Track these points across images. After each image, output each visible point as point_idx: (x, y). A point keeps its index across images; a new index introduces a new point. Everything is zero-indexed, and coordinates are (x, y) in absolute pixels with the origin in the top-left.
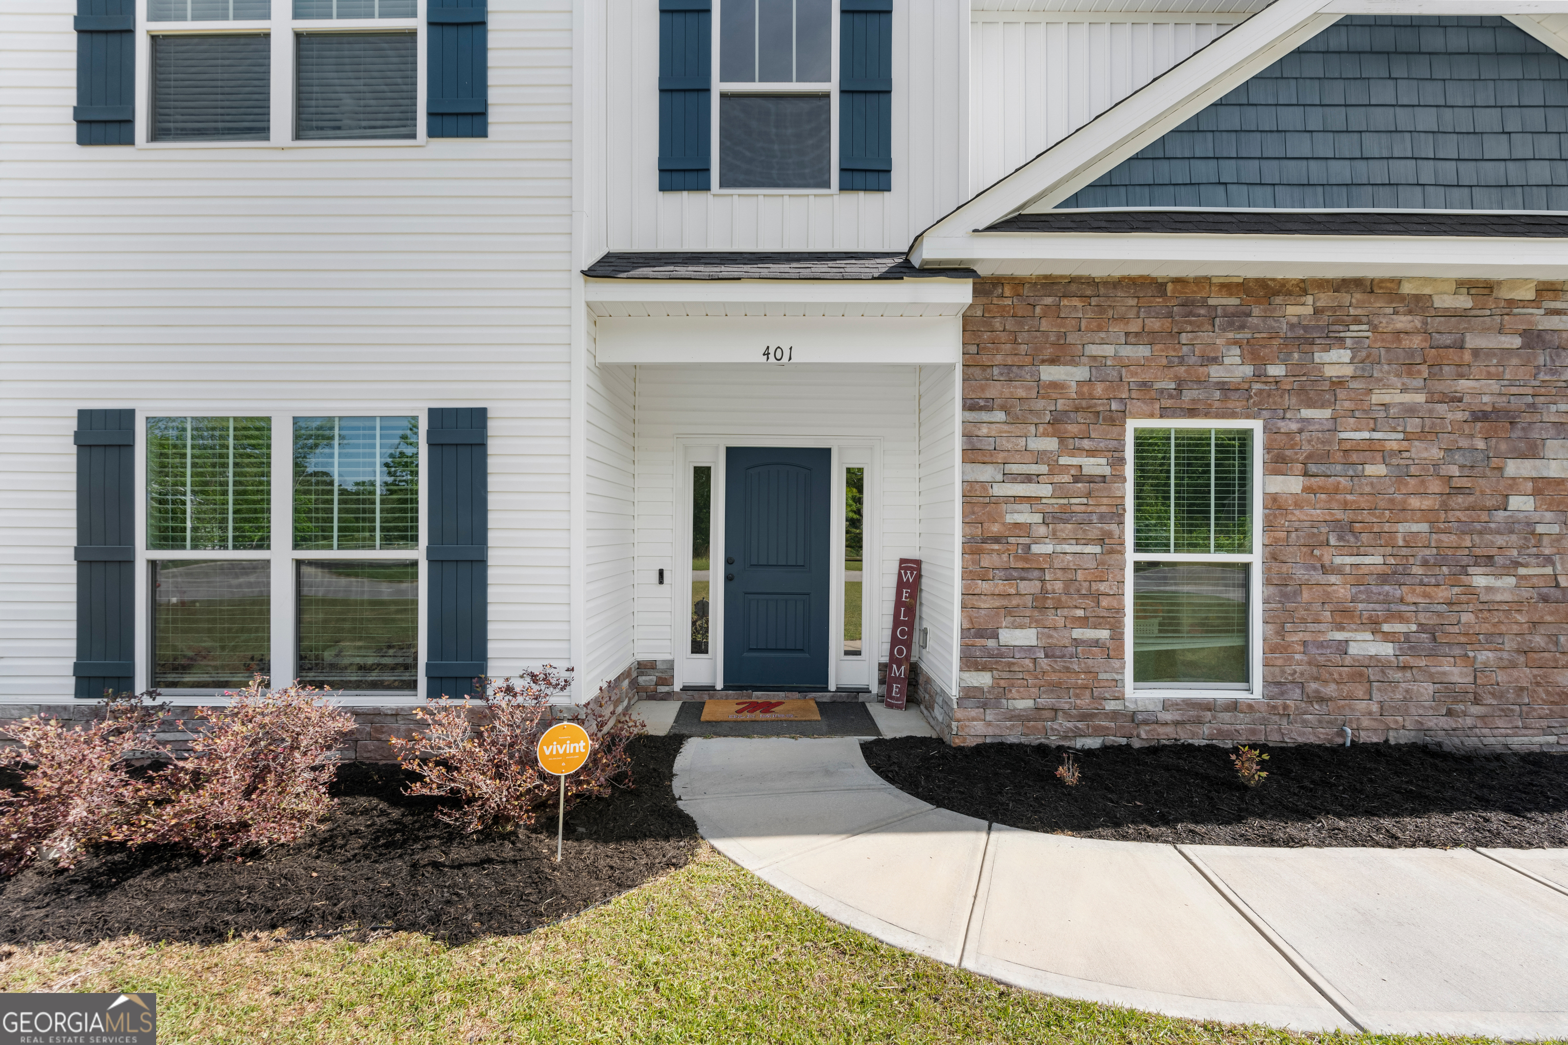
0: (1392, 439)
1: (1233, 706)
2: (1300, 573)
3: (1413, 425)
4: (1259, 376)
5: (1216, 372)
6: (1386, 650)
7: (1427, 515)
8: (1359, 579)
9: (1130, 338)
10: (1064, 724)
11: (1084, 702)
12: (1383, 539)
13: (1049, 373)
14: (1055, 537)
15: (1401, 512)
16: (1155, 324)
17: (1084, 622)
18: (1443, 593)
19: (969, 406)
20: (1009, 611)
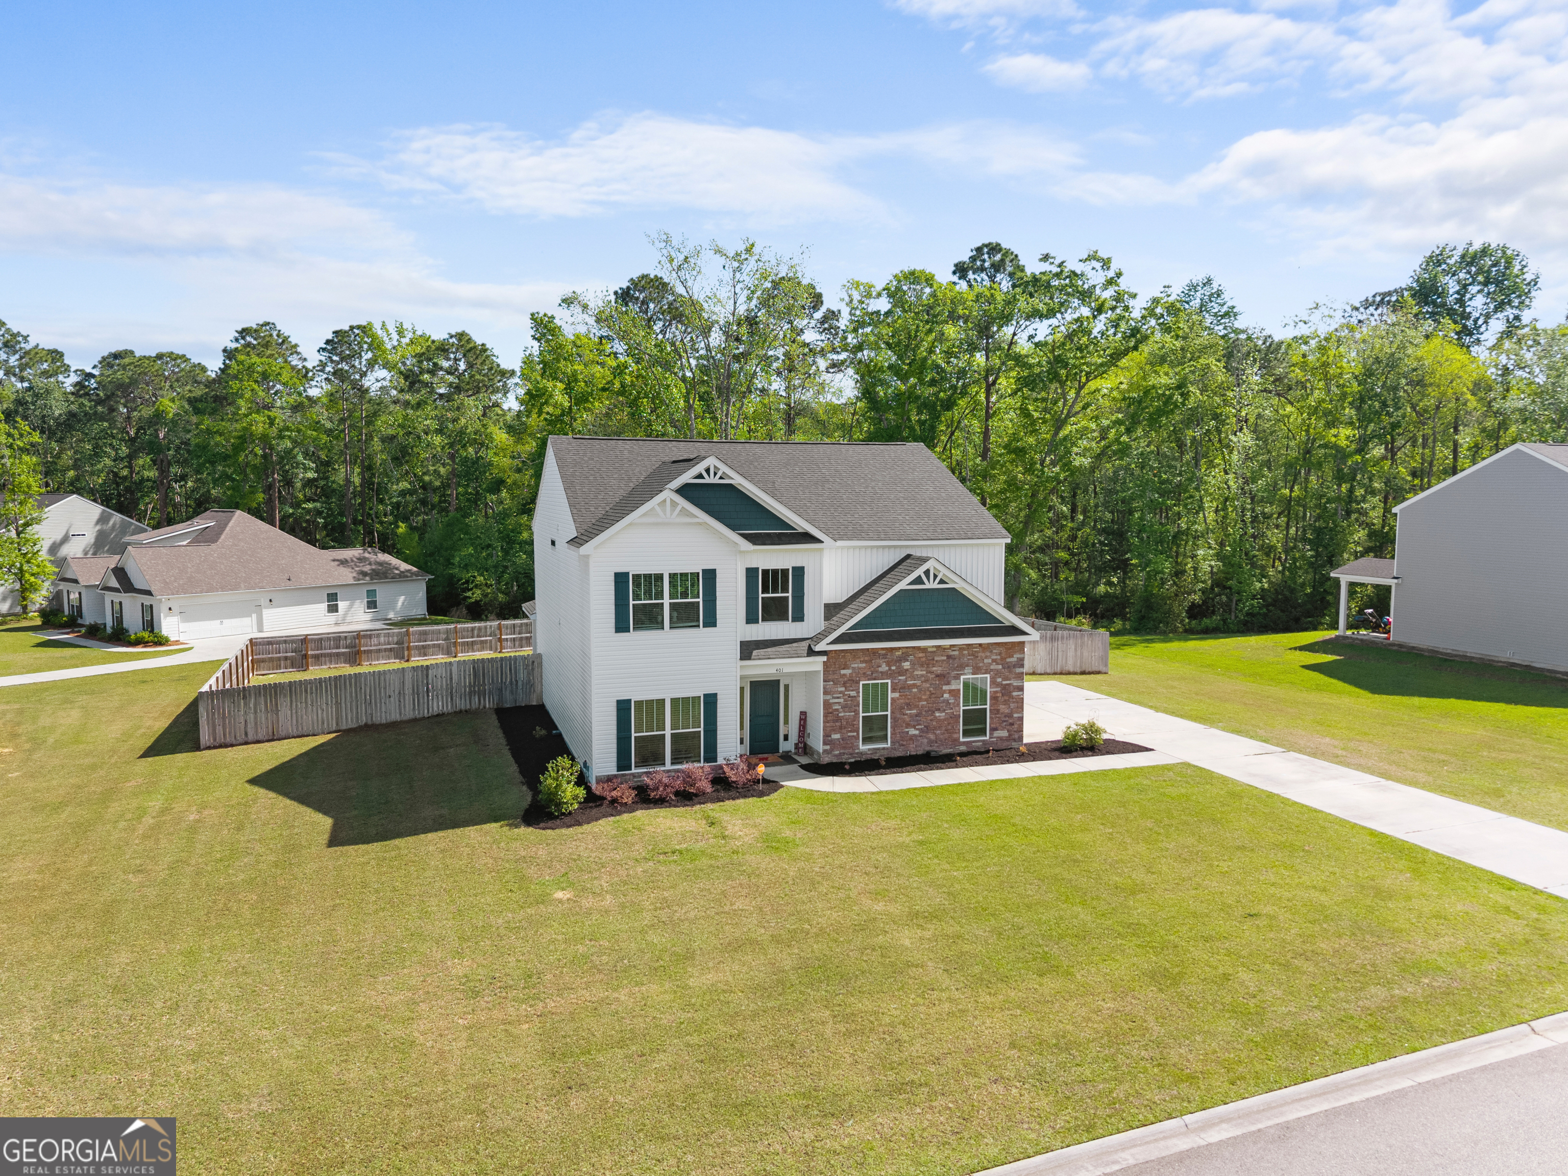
0: (918, 683)
1: (884, 749)
2: (898, 716)
3: (923, 679)
4: (890, 669)
5: (880, 669)
6: (917, 732)
7: (926, 700)
8: (911, 716)
9: (862, 662)
10: (846, 756)
11: (851, 751)
12: (916, 707)
13: (843, 672)
14: (845, 712)
15: (920, 699)
16: (866, 658)
17: (851, 731)
18: (929, 718)
19: (824, 681)
20: (834, 730)
